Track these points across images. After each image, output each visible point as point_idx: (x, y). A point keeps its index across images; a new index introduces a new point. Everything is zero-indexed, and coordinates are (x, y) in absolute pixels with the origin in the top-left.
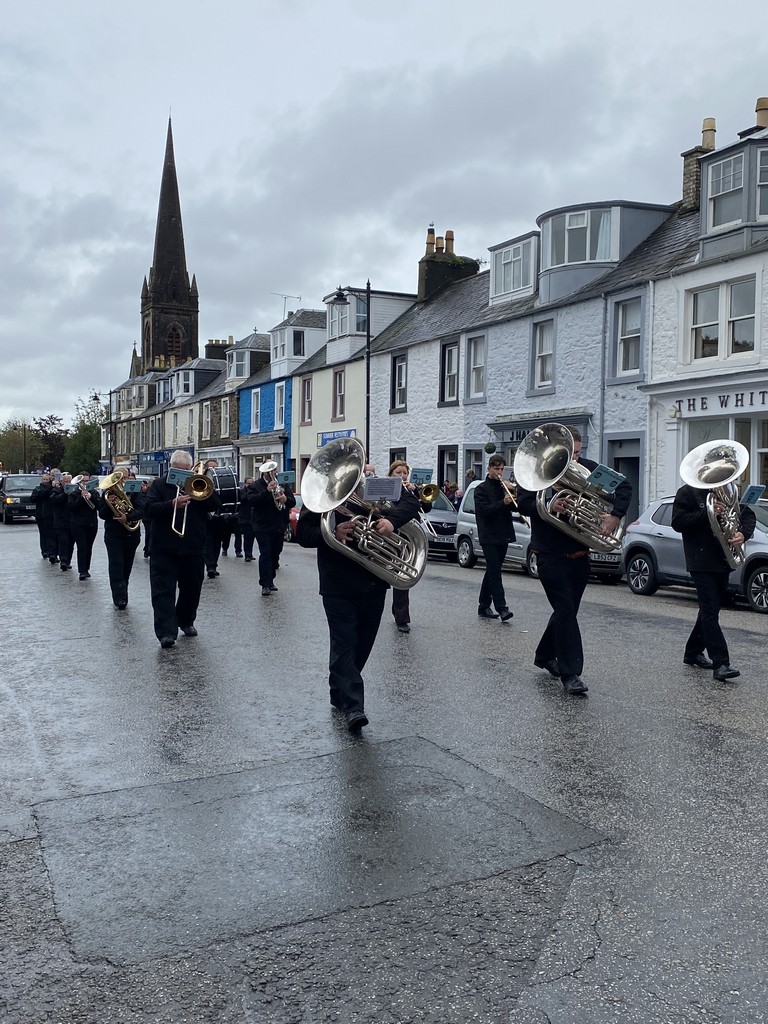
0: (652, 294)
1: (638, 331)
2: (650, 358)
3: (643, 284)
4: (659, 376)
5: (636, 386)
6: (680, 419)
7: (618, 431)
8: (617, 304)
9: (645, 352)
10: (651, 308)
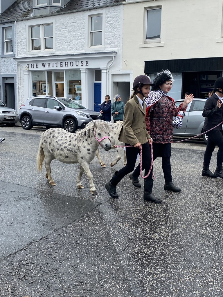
0: (16, 26)
1: (11, 39)
2: (16, 49)
3: (13, 22)
4: (20, 55)
5: (12, 58)
6: (28, 70)
7: (6, 74)
8: (3, 28)
9: (15, 47)
10: (16, 31)
